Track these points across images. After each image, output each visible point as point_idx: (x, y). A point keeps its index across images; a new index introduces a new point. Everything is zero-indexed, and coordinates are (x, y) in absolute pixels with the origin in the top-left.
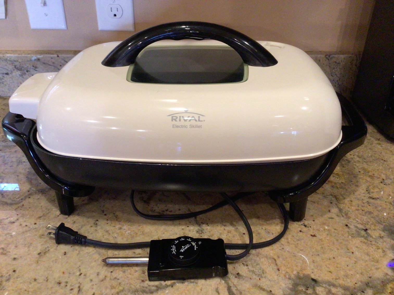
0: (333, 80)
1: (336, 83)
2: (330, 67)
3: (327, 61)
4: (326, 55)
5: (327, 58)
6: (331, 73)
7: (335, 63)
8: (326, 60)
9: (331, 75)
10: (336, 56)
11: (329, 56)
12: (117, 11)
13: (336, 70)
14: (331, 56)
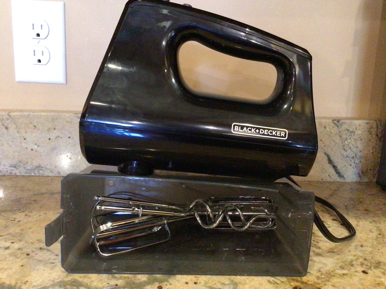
0: (347, 157)
1: (351, 160)
2: (340, 137)
3: (336, 128)
4: (334, 120)
5: (335, 124)
6: (344, 146)
7: (347, 131)
8: (334, 127)
9: (343, 148)
10: (348, 121)
11: (338, 122)
12: (43, 55)
13: (349, 141)
14: (341, 122)
